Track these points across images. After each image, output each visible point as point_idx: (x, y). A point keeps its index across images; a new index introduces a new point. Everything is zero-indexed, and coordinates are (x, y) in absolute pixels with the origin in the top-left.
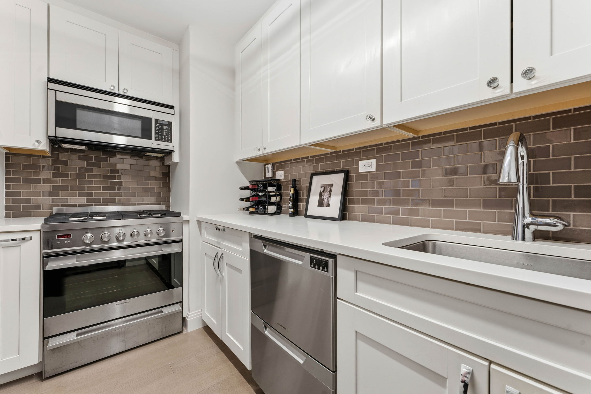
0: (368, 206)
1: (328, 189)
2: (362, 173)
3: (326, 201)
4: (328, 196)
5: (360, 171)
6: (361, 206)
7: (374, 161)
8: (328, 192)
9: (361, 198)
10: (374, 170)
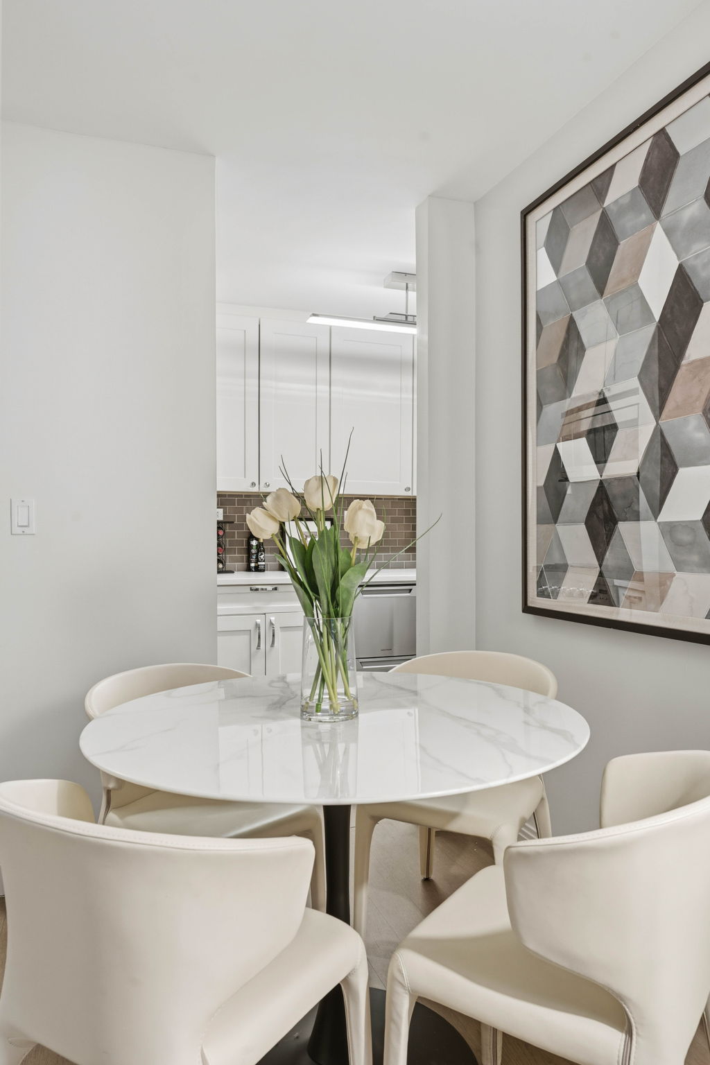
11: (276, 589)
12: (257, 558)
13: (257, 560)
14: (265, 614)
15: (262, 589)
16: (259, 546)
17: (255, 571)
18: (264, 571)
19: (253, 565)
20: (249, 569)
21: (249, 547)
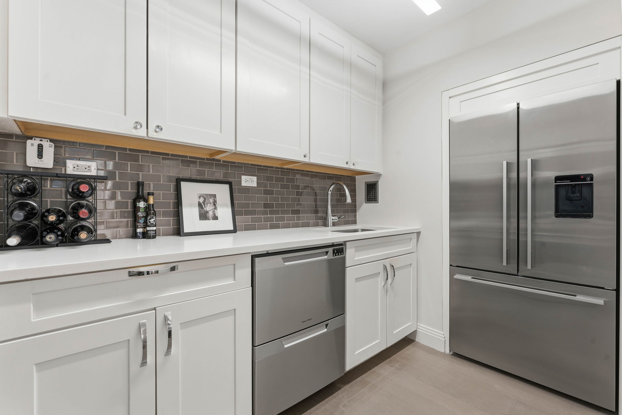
0: (250, 216)
1: (210, 199)
2: (244, 186)
3: (211, 213)
4: (213, 207)
5: (242, 185)
6: (244, 216)
7: (255, 178)
8: (212, 203)
9: (243, 209)
10: (256, 186)
11: (173, 269)
12: (146, 222)
13: (146, 225)
14: (155, 309)
15: (148, 273)
16: (148, 210)
17: (144, 238)
18: (154, 237)
19: (139, 230)
20: (135, 236)
21: (136, 209)
